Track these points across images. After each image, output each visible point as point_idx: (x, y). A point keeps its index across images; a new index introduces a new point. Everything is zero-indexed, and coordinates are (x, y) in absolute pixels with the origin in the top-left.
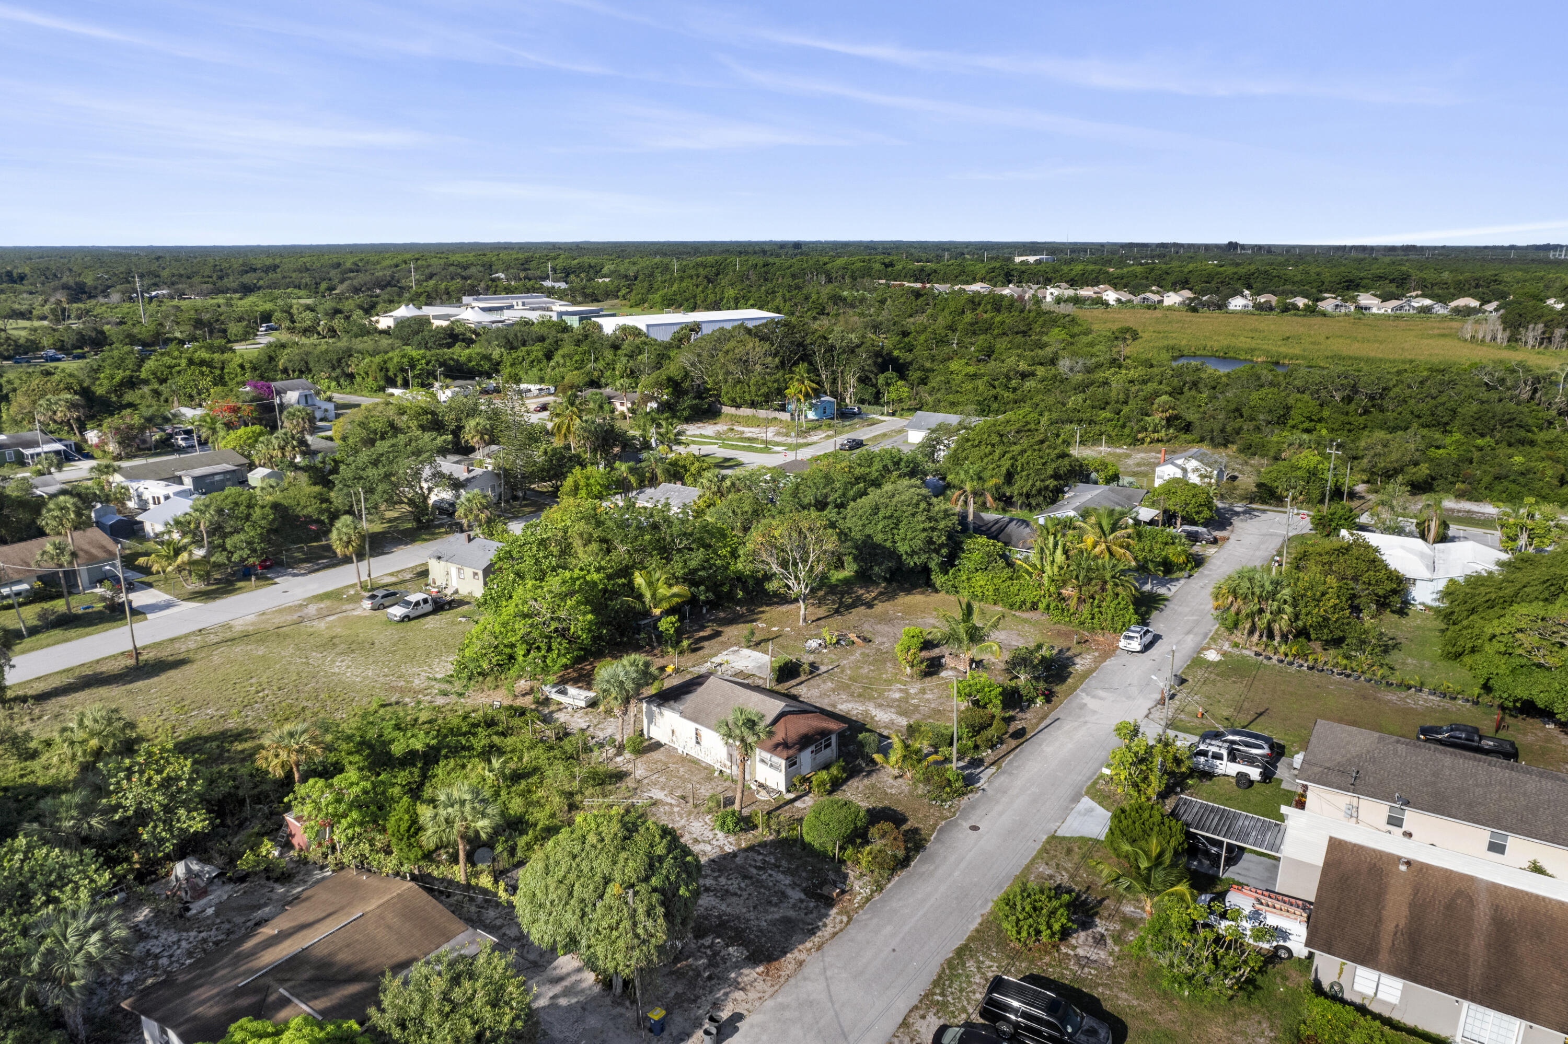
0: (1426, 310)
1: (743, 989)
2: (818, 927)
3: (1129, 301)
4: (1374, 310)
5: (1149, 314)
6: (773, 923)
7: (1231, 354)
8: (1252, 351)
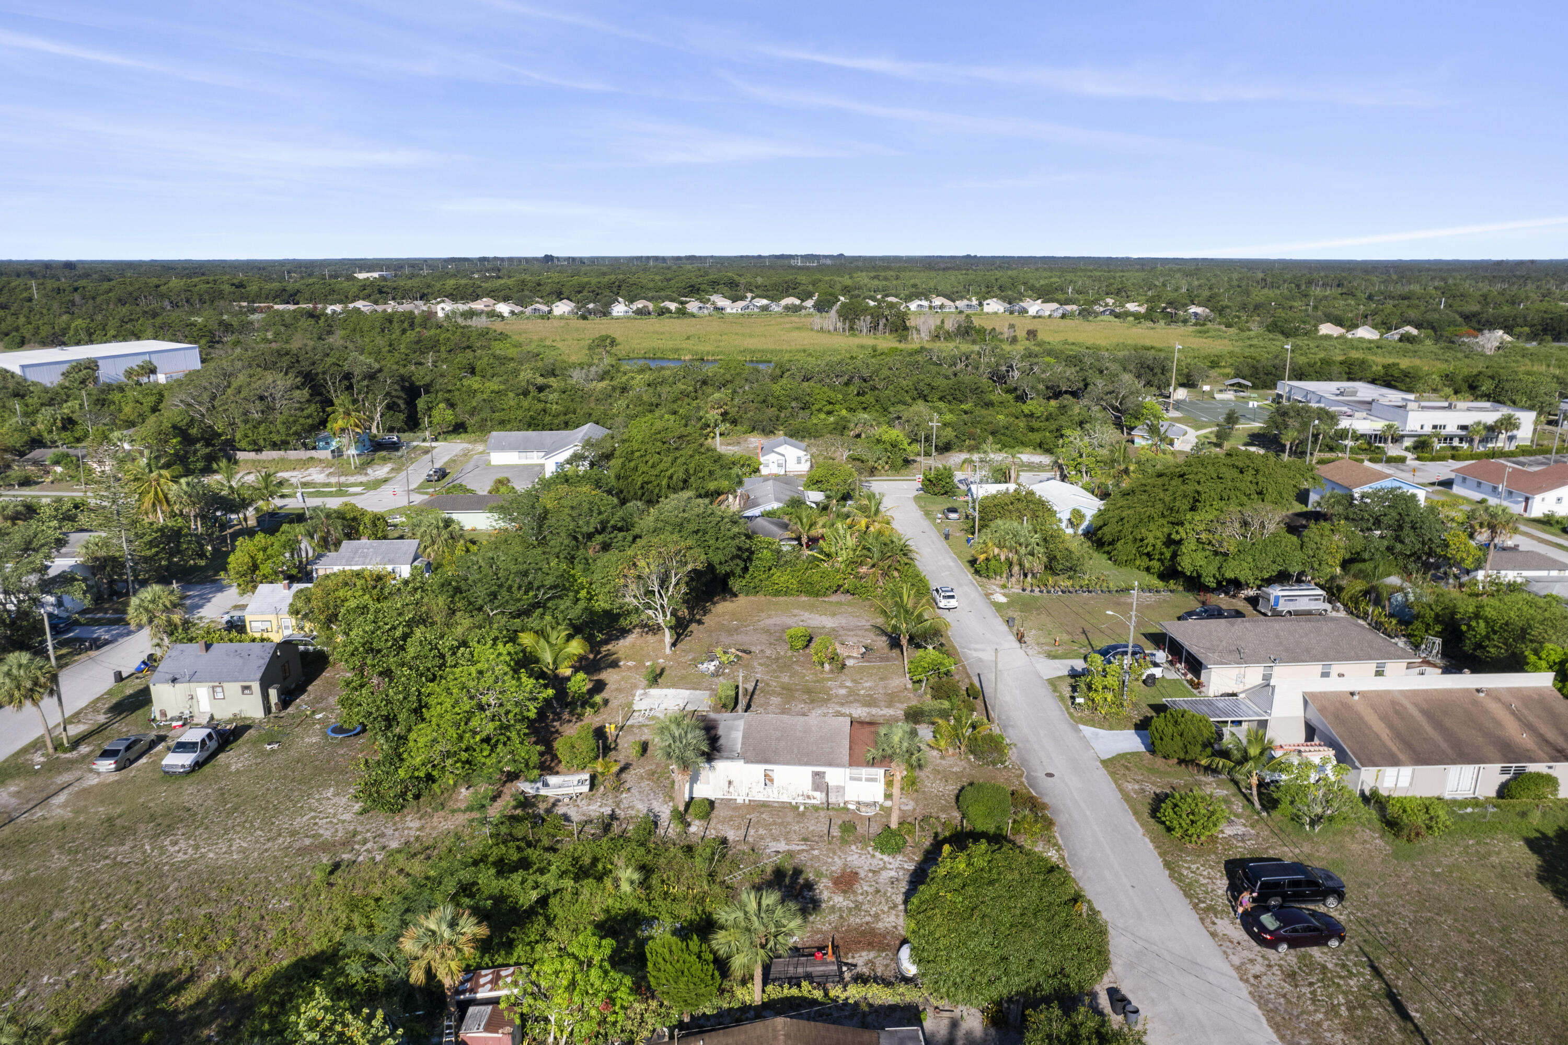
0: (765, 308)
3: (522, 312)
4: (728, 310)
5: (548, 324)
7: (659, 355)
8: (676, 350)
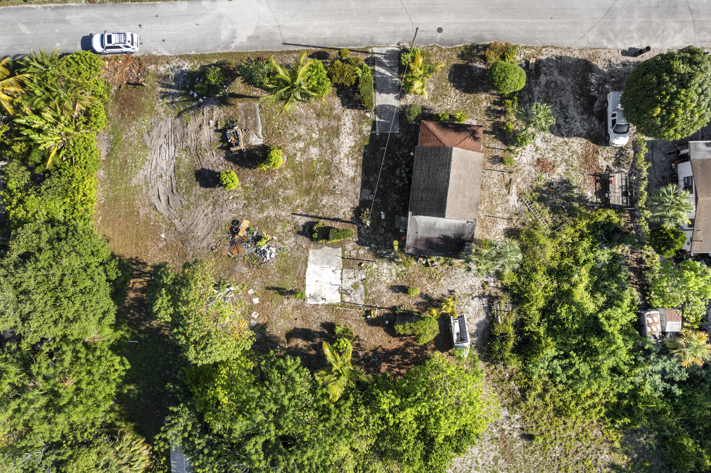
1: (610, 61)
2: (556, 57)
6: (566, 76)
